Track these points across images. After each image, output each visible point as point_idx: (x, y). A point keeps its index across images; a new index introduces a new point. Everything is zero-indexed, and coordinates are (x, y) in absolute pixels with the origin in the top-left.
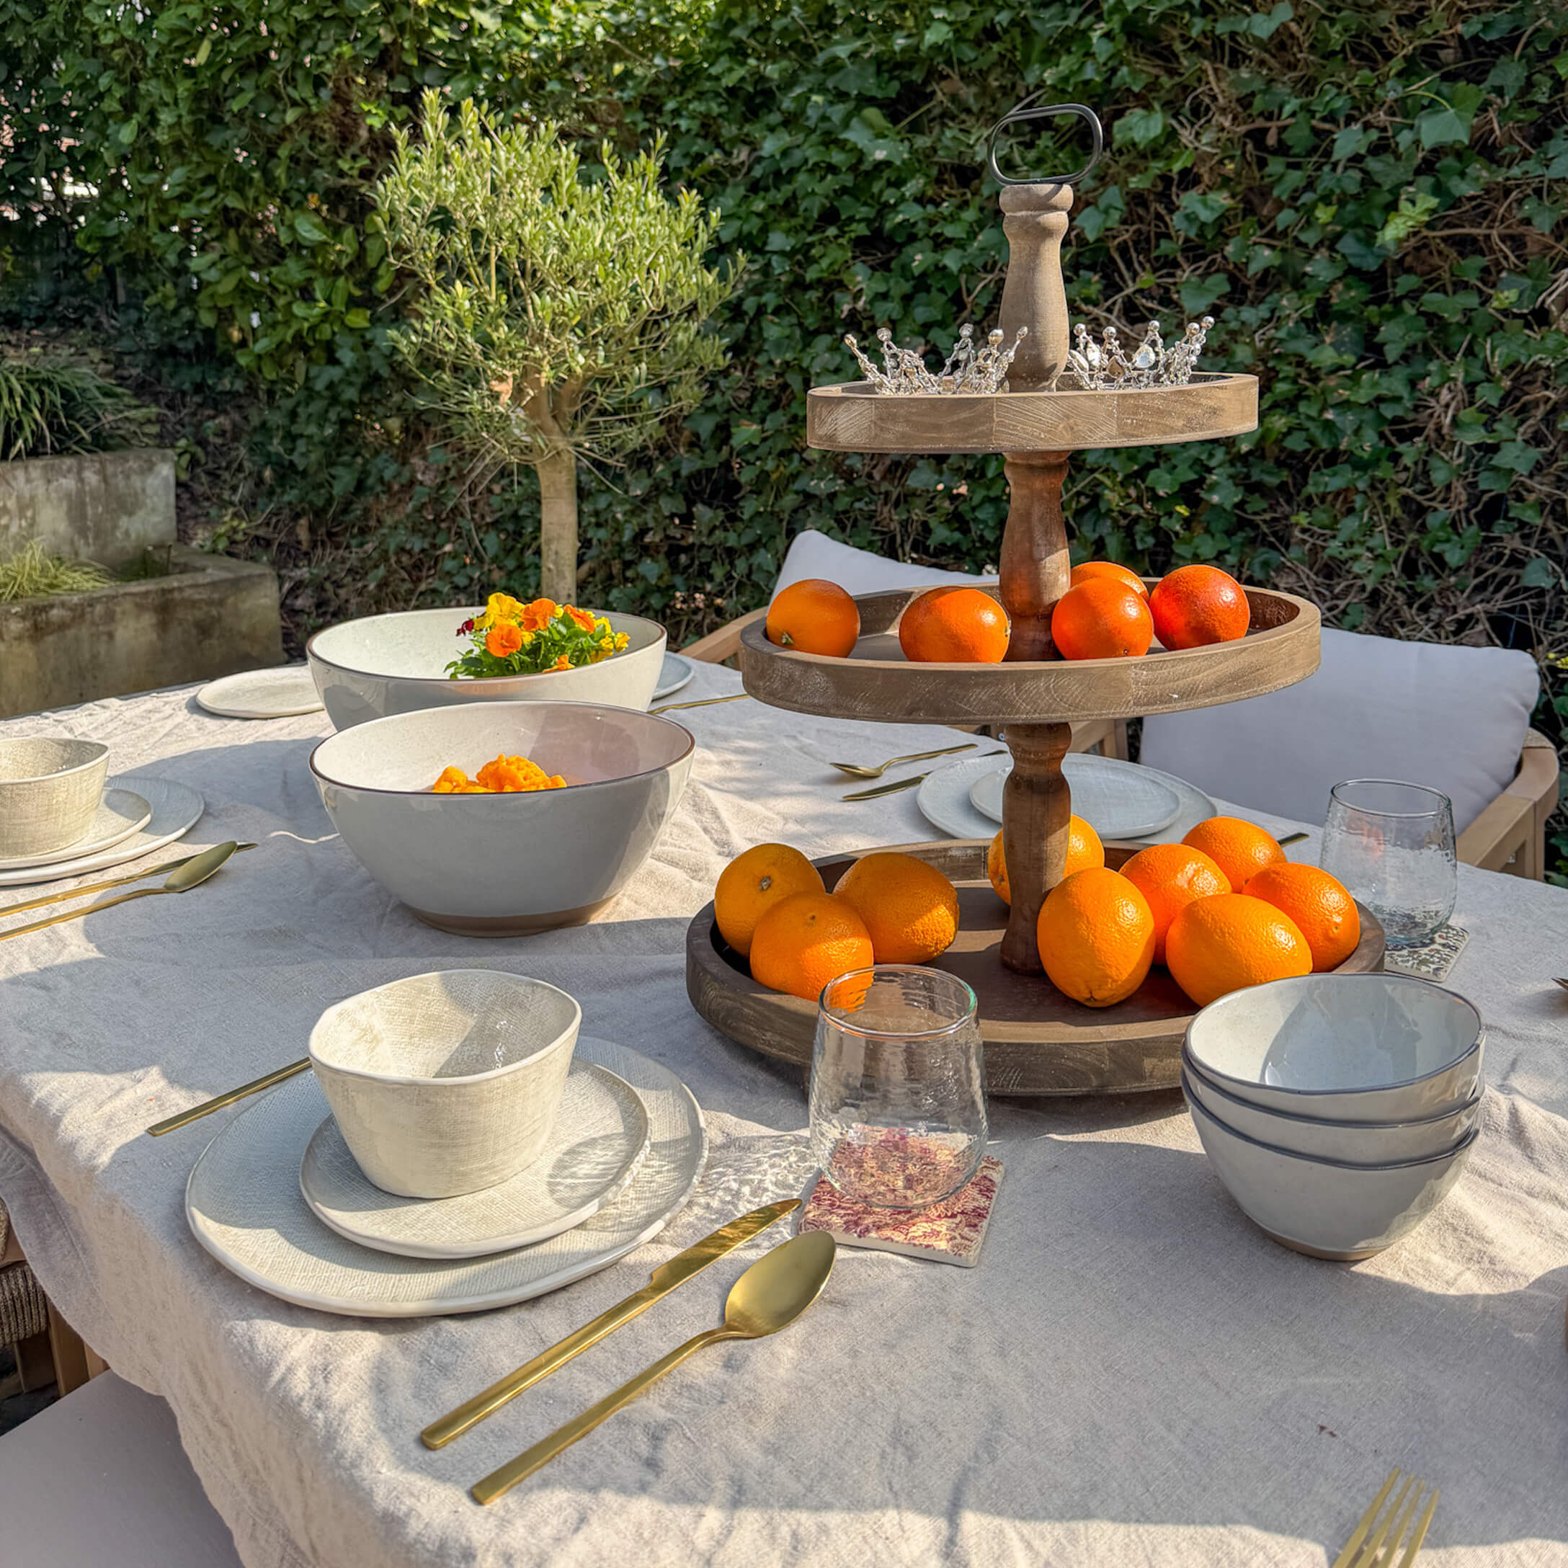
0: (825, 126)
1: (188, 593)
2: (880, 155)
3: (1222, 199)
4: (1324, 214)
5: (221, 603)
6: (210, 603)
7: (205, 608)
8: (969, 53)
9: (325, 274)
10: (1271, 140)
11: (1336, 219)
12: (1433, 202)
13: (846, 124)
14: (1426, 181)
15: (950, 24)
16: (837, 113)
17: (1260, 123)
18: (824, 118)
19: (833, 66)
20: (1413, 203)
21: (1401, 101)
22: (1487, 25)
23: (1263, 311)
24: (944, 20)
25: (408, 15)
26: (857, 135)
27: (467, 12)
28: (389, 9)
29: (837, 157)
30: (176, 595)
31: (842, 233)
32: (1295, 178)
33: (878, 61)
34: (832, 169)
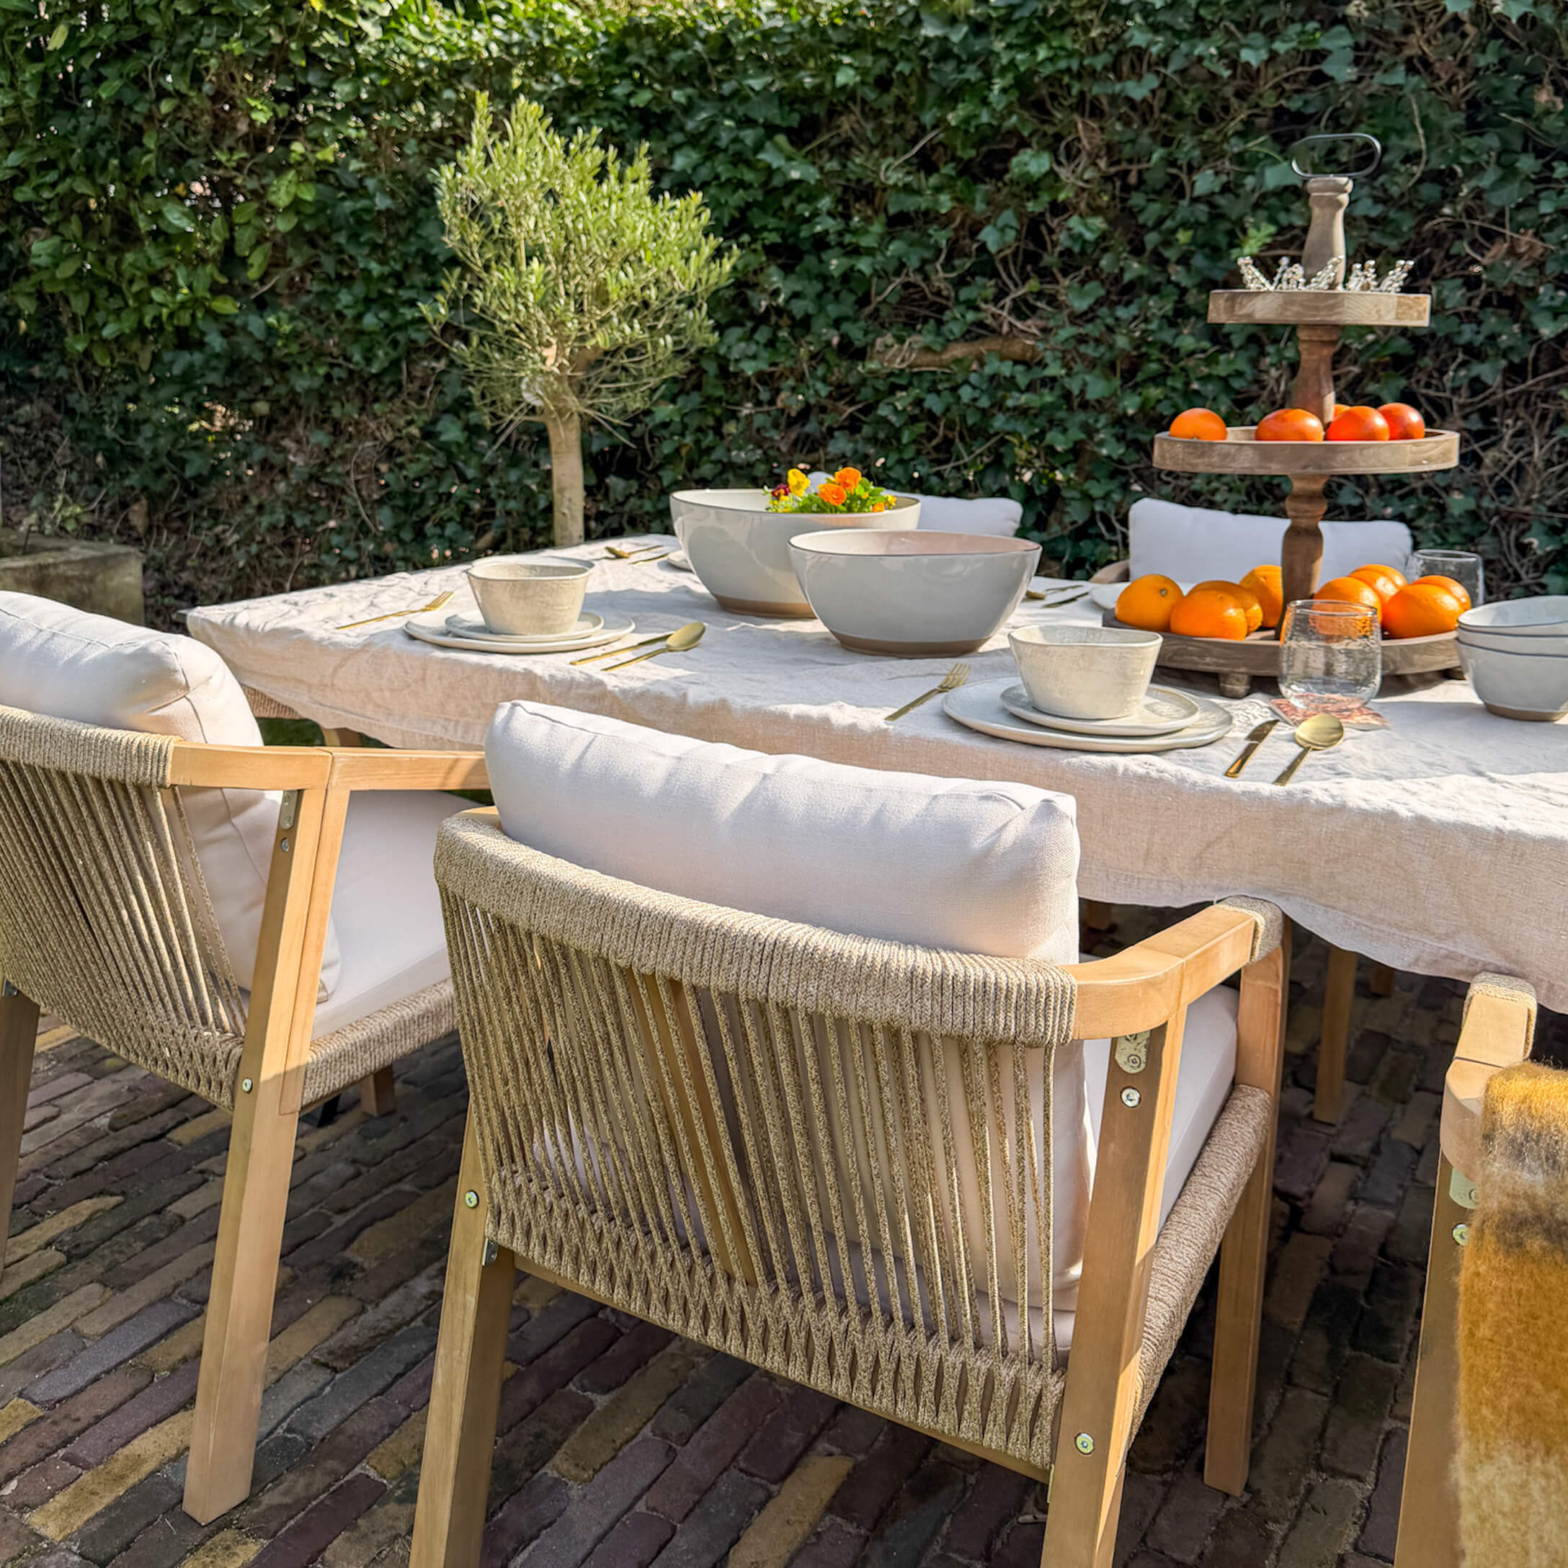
0: (738, 147)
1: (62, 569)
2: (795, 175)
3: (1098, 223)
4: (1183, 237)
5: (91, 580)
6: (82, 579)
7: (77, 585)
8: (871, 95)
9: (186, 262)
10: (1133, 179)
11: (1193, 241)
12: (1272, 229)
13: (759, 147)
14: (1262, 214)
15: (856, 69)
16: (749, 136)
17: (1124, 166)
18: (736, 140)
19: (740, 95)
20: (1258, 229)
21: (1240, 155)
22: (1306, 103)
23: (1133, 310)
24: (850, 65)
25: (299, 18)
26: (769, 157)
27: (355, 20)
28: (278, 10)
29: (749, 176)
30: (52, 571)
31: (754, 240)
32: (1155, 209)
33: (780, 95)
34: (742, 184)
